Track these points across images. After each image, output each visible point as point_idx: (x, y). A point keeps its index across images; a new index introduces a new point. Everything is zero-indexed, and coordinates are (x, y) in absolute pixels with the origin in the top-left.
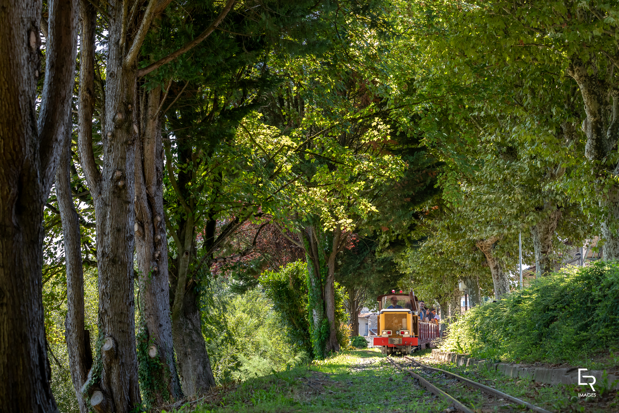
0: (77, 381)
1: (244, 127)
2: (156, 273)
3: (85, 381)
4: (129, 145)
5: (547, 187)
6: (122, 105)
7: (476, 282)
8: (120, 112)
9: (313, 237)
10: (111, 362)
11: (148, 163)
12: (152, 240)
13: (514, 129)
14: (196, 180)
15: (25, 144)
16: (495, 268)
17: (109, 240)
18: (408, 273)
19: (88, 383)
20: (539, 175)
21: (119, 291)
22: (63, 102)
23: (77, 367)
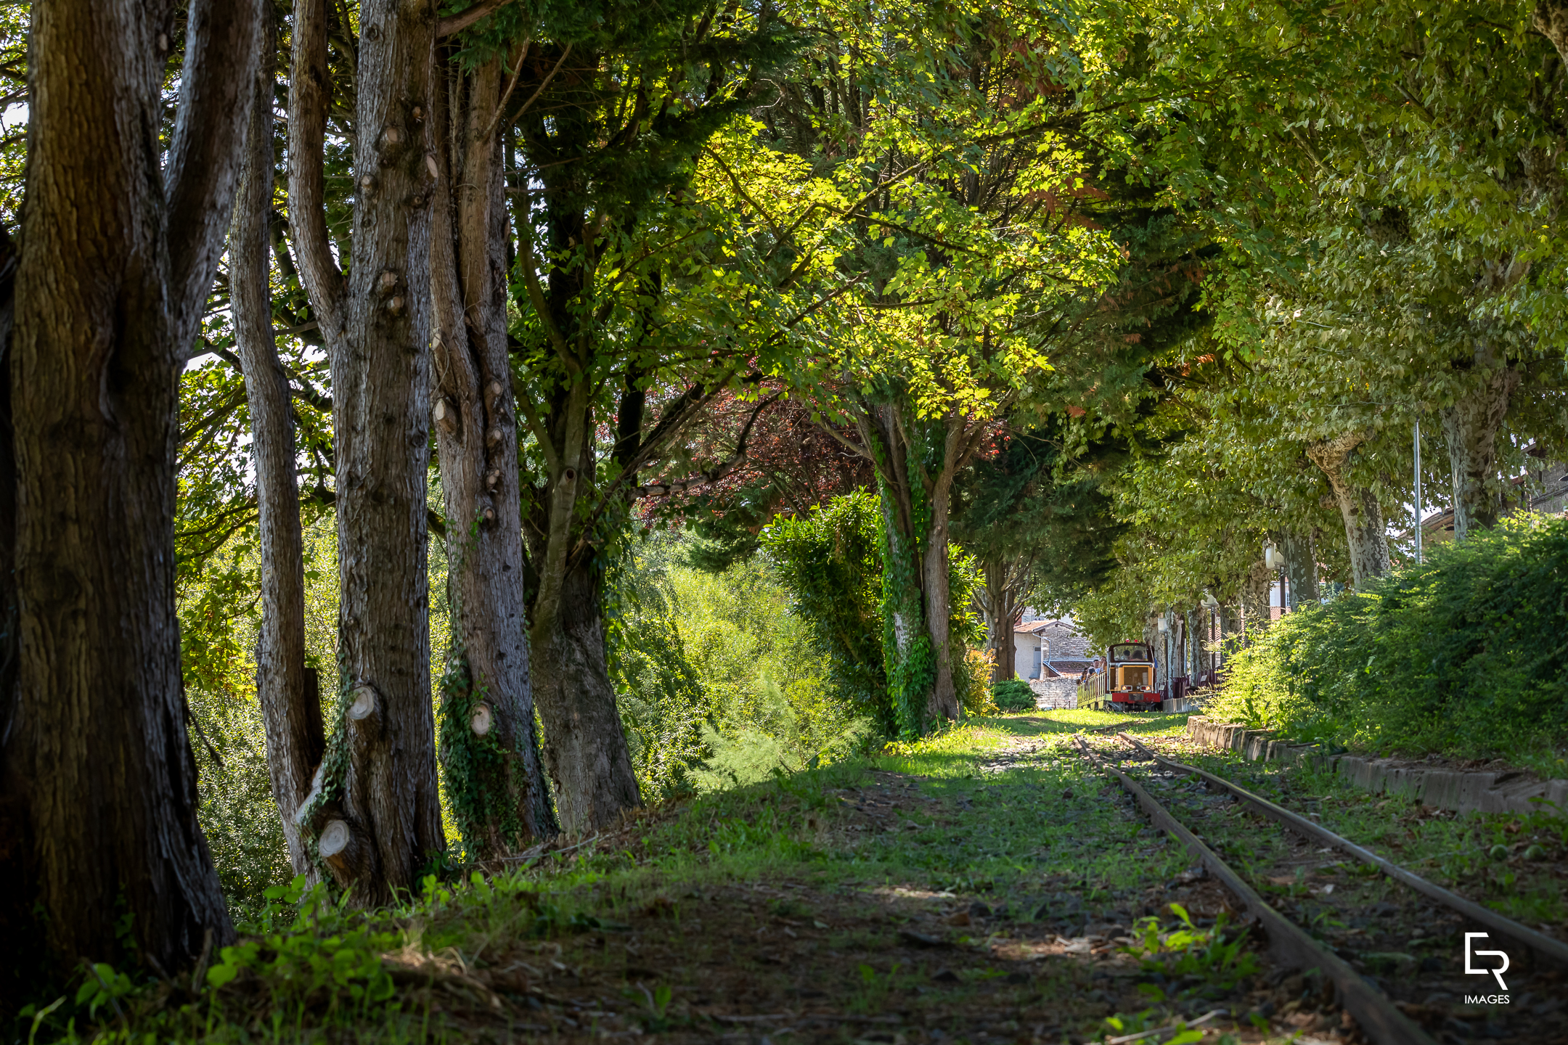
0: (286, 795)
1: (716, 156)
2: (490, 526)
3: (306, 795)
4: (415, 207)
5: (1481, 311)
6: (399, 108)
7: (1308, 548)
8: (394, 125)
9: (896, 431)
10: (370, 747)
11: (469, 249)
12: (480, 443)
13: (1399, 164)
14: (592, 290)
15: (131, 218)
16: (1353, 512)
17: (365, 444)
18: (1138, 522)
19: (311, 799)
20: (1464, 279)
21: (391, 571)
22: (231, 111)
23: (287, 761)
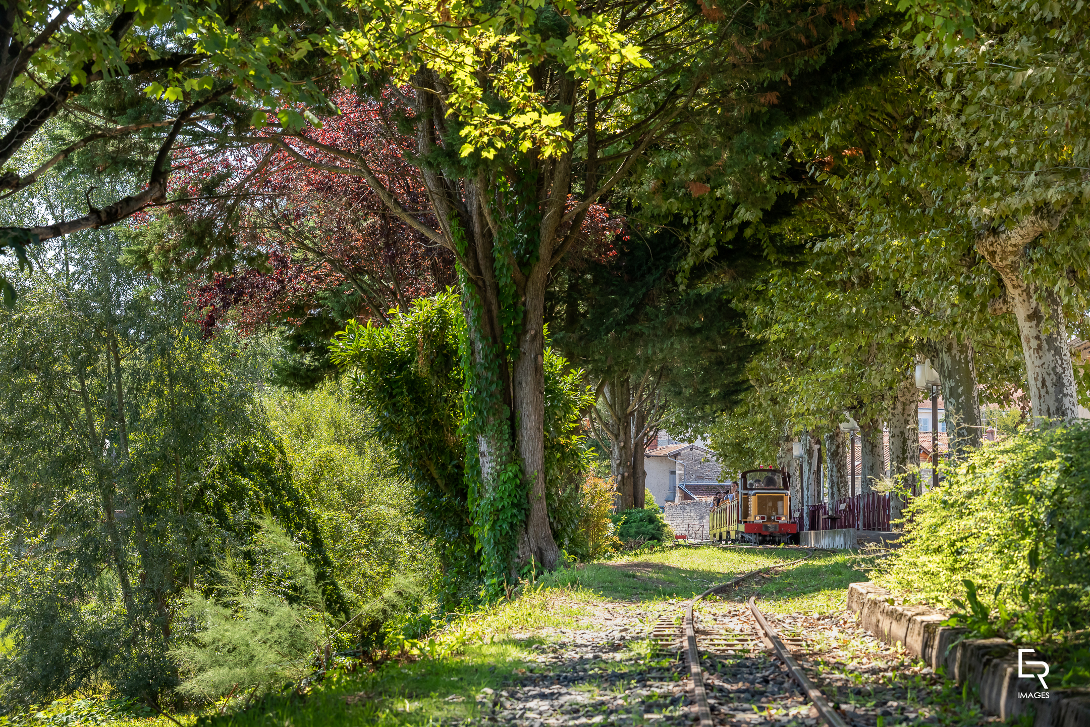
7: (967, 363)
9: (481, 214)
16: (1030, 318)
18: (773, 338)
